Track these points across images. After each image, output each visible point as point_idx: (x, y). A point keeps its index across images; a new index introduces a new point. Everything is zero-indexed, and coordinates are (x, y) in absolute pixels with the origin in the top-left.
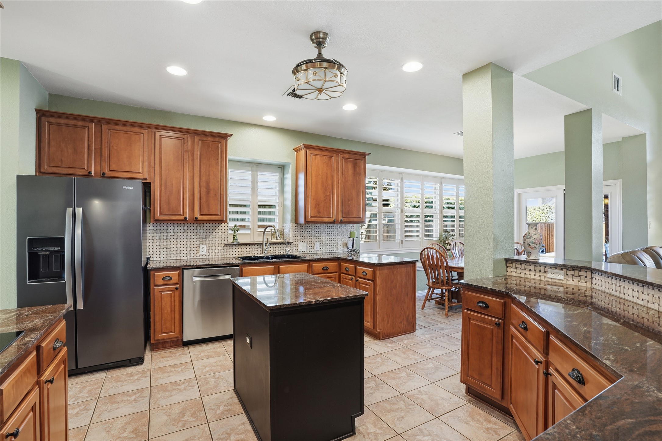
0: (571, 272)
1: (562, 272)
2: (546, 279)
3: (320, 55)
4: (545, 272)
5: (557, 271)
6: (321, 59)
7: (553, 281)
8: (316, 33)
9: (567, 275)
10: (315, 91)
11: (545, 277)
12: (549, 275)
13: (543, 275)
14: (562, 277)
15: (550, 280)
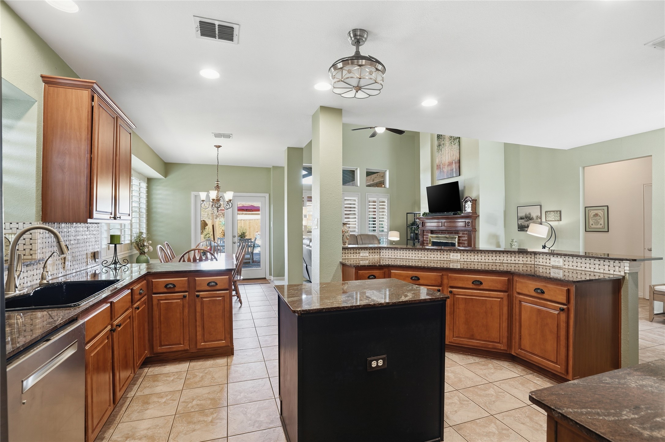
0: (371, 251)
1: (367, 251)
2: (360, 257)
3: (358, 52)
4: (359, 253)
5: (365, 251)
6: (358, 56)
7: (363, 257)
8: (355, 31)
9: (370, 253)
10: (351, 89)
11: (359, 256)
12: (361, 255)
13: (358, 255)
14: (367, 255)
15: (361, 257)
